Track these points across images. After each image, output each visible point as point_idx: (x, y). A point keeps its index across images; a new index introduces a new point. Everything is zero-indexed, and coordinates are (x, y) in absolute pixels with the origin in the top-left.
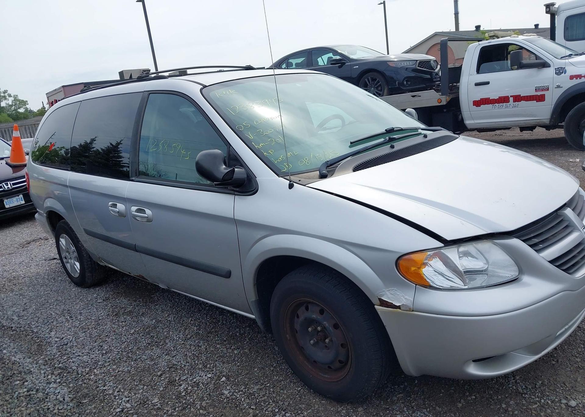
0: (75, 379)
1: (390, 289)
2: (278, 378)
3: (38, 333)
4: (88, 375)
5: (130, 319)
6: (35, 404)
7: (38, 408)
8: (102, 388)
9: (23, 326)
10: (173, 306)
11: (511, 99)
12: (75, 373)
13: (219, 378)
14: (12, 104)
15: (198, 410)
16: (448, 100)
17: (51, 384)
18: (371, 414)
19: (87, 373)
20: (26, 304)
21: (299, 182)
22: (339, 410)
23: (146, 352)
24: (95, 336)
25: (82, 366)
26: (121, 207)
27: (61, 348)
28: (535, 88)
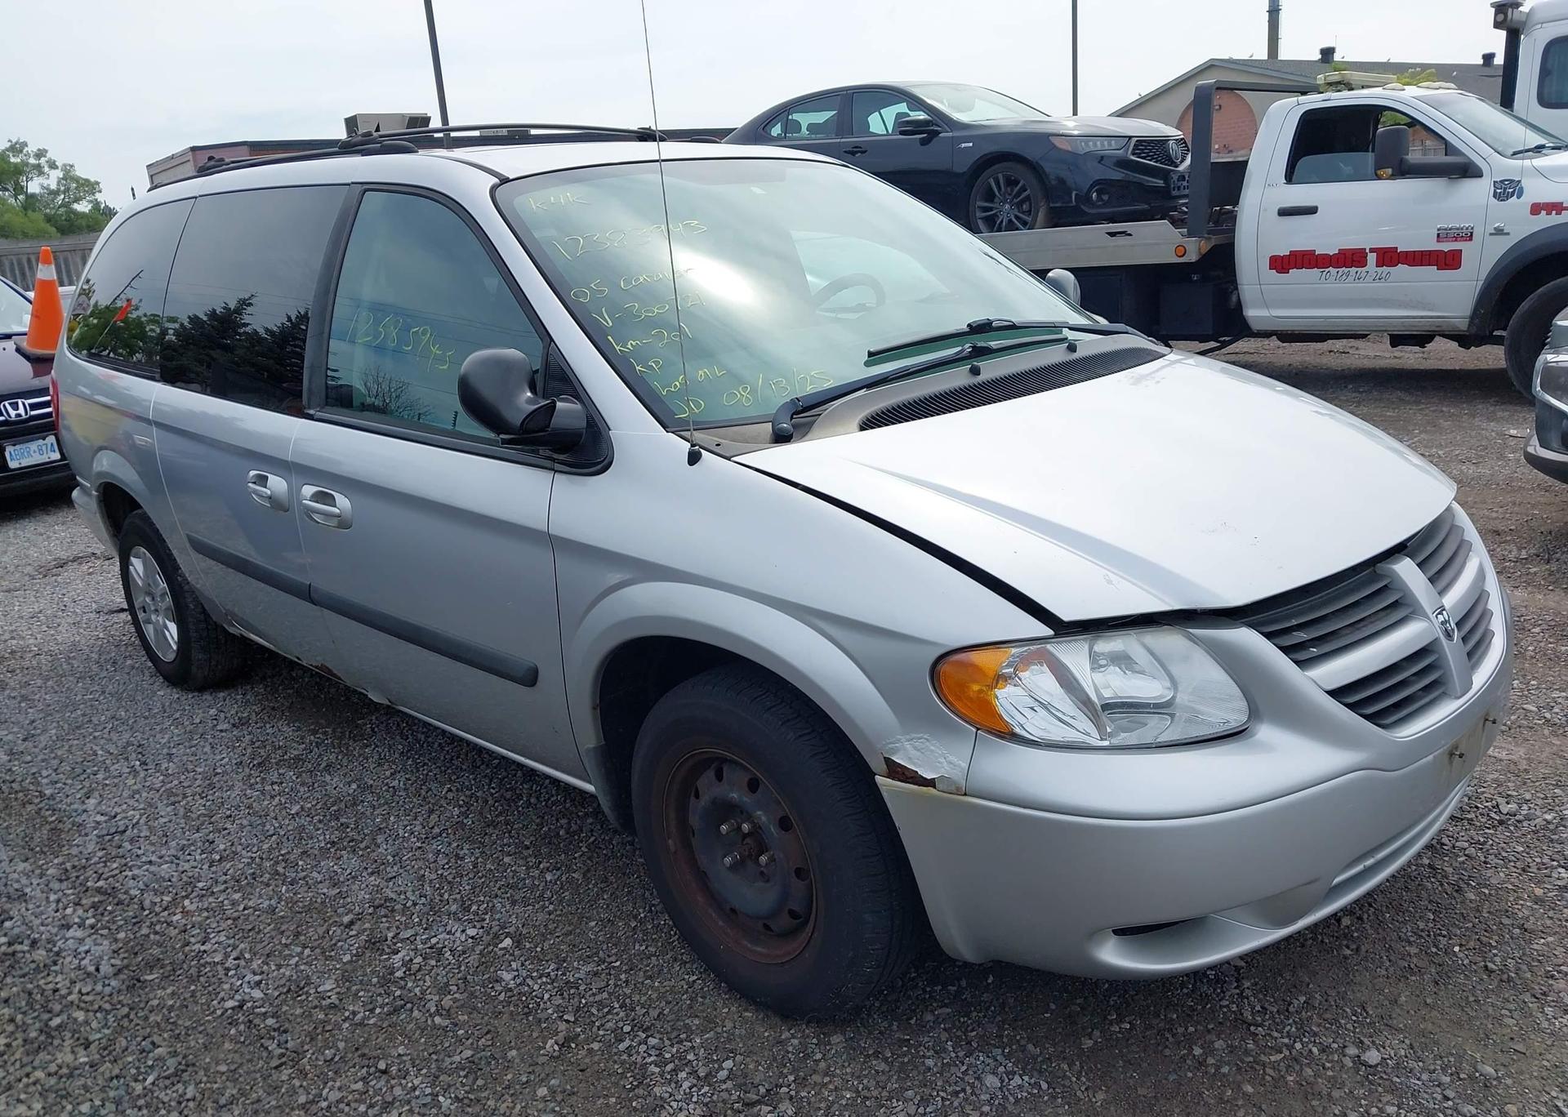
0: (134, 920)
1: (914, 735)
2: (644, 947)
3: (54, 799)
4: (166, 913)
5: (294, 778)
6: (24, 976)
7: (30, 986)
8: (197, 947)
9: (19, 779)
10: (408, 751)
11: (1372, 258)
12: (136, 907)
13: (497, 939)
14: (59, 190)
15: (431, 1015)
16: (1204, 251)
17: (71, 930)
18: (861, 1053)
19: (164, 906)
20: (33, 722)
21: (717, 449)
22: (783, 1037)
23: (322, 864)
24: (199, 816)
25: (154, 890)
26: (277, 484)
27: (109, 841)
28: (1437, 232)
